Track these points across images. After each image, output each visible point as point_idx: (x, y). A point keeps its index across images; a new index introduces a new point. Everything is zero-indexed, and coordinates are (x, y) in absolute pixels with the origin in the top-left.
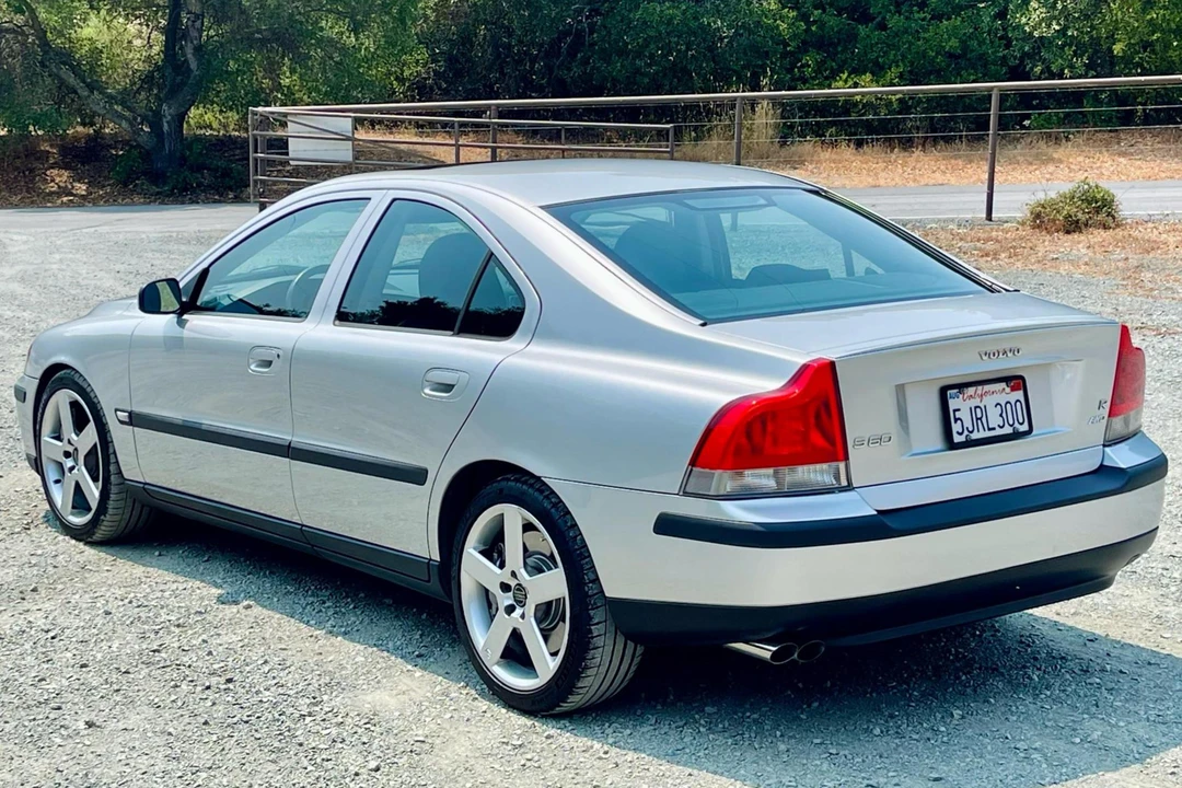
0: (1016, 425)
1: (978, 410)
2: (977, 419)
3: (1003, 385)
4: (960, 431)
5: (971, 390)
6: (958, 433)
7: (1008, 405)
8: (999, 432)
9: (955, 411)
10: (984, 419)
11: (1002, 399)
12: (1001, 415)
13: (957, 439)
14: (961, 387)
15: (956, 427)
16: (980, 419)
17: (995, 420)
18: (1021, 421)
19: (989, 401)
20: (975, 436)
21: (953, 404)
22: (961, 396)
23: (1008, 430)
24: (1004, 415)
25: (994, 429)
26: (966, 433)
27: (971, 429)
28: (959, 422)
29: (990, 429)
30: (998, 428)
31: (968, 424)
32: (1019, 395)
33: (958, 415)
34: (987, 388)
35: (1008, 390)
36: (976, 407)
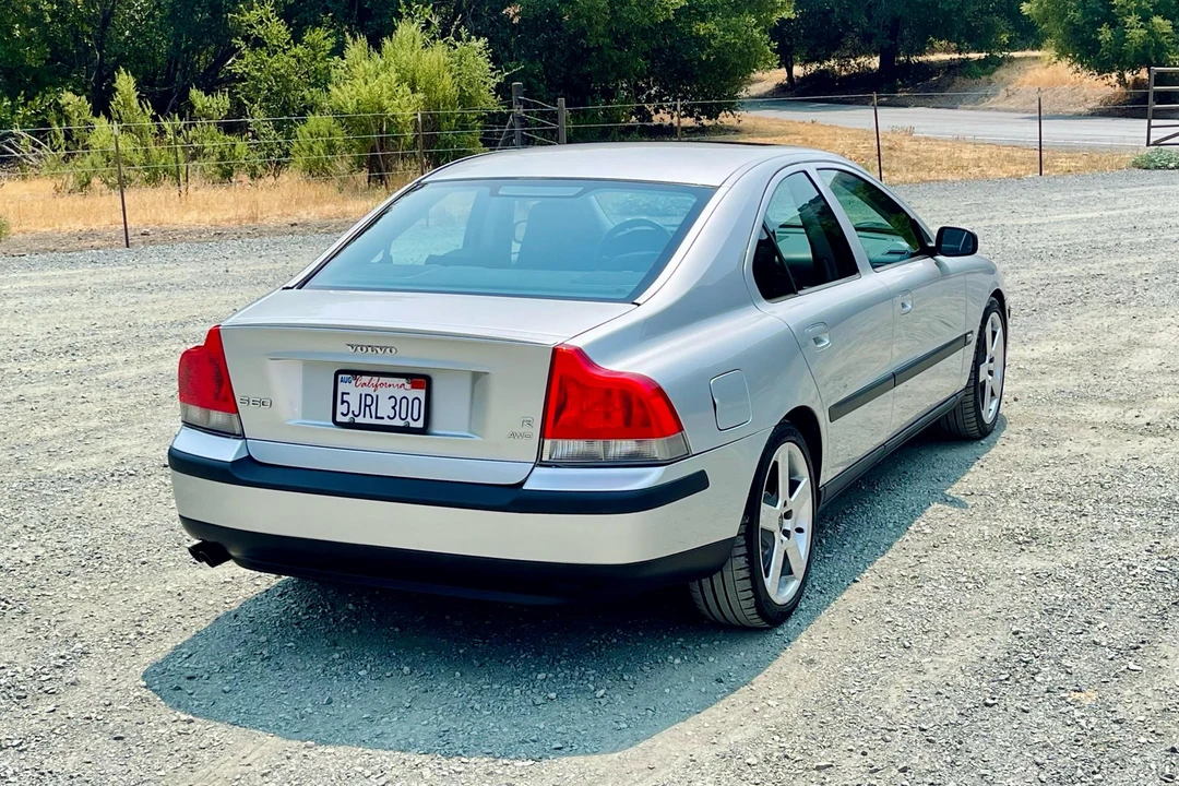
0: (409, 419)
1: (369, 398)
2: (366, 406)
3: (403, 381)
4: (345, 413)
5: (365, 379)
6: (342, 414)
7: (404, 402)
8: (386, 422)
9: (343, 394)
10: (373, 408)
11: (399, 394)
12: (393, 408)
13: (340, 418)
14: (356, 373)
15: (341, 408)
16: (369, 406)
17: (385, 409)
18: (415, 417)
19: (383, 393)
20: (358, 420)
21: (342, 387)
22: (354, 382)
23: (397, 422)
24: (397, 408)
25: (383, 418)
26: (351, 415)
27: (356, 413)
28: (346, 404)
29: (377, 417)
30: (386, 418)
31: (355, 407)
32: (421, 394)
33: (345, 398)
34: (383, 380)
35: (408, 386)
36: (366, 395)
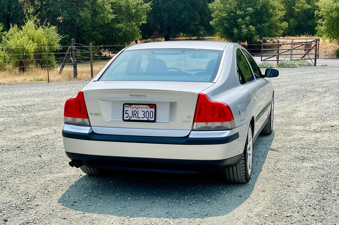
0: (149, 118)
1: (135, 112)
2: (134, 114)
3: (147, 106)
4: (127, 117)
5: (134, 106)
6: (126, 117)
7: (147, 112)
8: (141, 119)
9: (126, 111)
10: (137, 115)
11: (145, 110)
12: (144, 114)
13: (125, 118)
14: (130, 104)
15: (126, 115)
16: (135, 114)
17: (141, 115)
18: (151, 117)
19: (140, 110)
20: (131, 119)
21: (126, 109)
22: (130, 107)
23: (145, 119)
24: (145, 115)
25: (140, 118)
26: (129, 117)
27: (131, 117)
28: (127, 114)
29: (138, 118)
30: (141, 118)
31: (130, 115)
32: (153, 110)
33: (127, 112)
34: (140, 106)
35: (148, 108)
36: (134, 111)
